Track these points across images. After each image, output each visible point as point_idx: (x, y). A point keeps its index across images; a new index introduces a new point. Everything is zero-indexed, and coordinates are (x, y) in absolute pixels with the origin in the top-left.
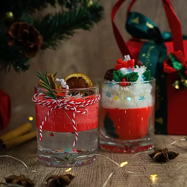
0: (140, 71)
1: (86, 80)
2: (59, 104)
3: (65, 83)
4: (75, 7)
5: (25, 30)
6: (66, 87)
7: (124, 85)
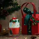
0: (17, 20)
4: (15, 6)
7: (14, 23)
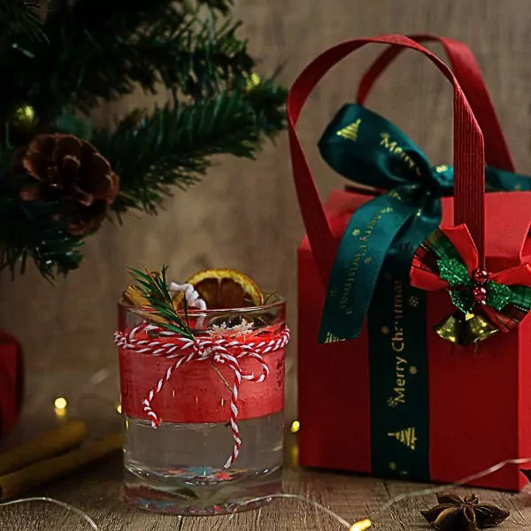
1: (245, 285)
2: (203, 351)
3: (196, 295)
4: (211, 92)
5: (68, 157)
6: (199, 304)
